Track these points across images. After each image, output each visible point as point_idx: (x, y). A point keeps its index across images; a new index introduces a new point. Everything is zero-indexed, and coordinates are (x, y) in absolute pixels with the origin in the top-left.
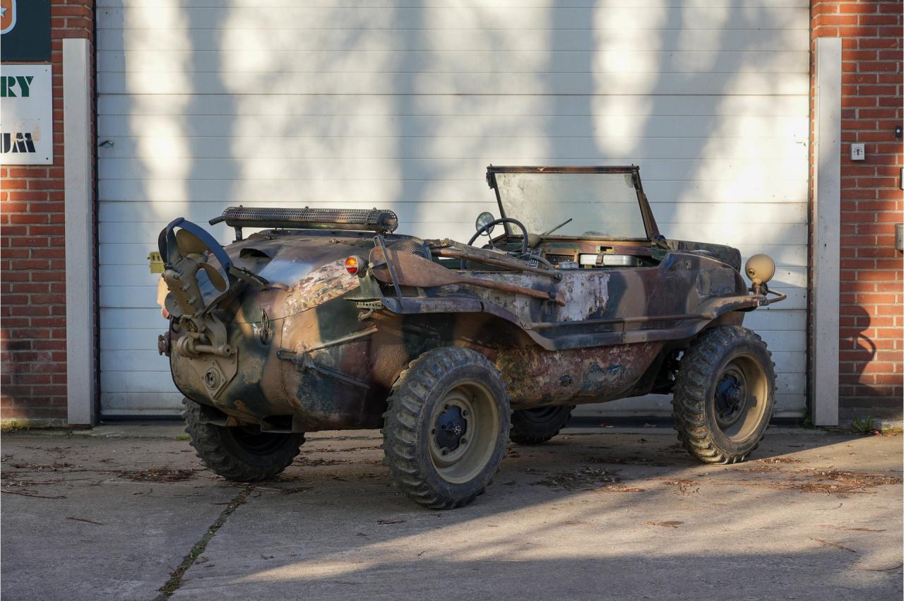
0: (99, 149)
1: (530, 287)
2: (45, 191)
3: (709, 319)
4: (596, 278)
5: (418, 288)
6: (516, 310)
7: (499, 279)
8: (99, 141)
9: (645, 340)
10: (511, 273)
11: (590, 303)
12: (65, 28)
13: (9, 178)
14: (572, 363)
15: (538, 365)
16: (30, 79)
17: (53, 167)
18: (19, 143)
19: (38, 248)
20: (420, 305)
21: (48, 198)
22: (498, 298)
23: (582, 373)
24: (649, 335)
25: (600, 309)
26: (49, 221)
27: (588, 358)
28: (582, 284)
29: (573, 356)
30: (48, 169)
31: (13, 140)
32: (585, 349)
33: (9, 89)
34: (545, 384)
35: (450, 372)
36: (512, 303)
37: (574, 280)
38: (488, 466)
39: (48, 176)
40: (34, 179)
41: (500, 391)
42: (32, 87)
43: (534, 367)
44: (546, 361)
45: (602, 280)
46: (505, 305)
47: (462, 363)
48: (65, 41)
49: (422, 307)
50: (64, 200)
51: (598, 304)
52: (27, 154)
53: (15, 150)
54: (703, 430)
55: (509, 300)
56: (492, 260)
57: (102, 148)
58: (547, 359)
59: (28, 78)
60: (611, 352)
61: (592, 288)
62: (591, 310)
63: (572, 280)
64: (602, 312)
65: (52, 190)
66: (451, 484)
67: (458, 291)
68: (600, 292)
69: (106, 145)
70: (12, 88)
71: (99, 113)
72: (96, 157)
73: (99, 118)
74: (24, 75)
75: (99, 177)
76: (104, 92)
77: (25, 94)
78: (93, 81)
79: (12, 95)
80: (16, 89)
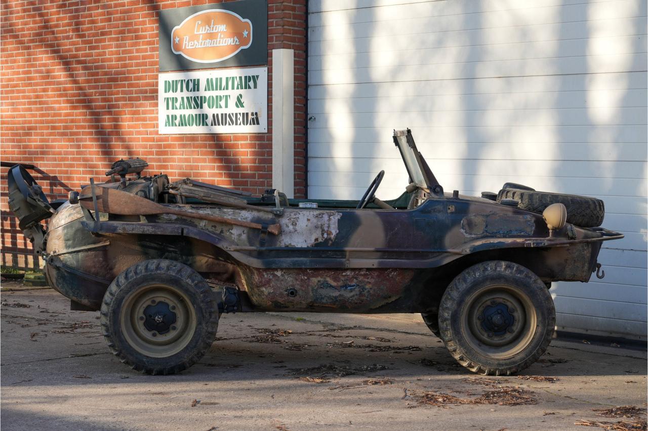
1: (249, 220)
2: (264, 150)
3: (461, 254)
4: (326, 217)
5: (140, 216)
6: (233, 236)
7: (217, 212)
8: (309, 117)
9: (374, 267)
10: (232, 209)
11: (317, 234)
12: (274, 42)
13: (249, 142)
14: (297, 280)
15: (259, 279)
16: (257, 77)
17: (268, 135)
19: (261, 187)
20: (117, 227)
21: (266, 155)
22: (215, 227)
23: (310, 288)
24: (380, 263)
25: (327, 240)
26: (266, 170)
27: (316, 276)
28: (308, 220)
29: (299, 274)
30: (266, 135)
31: (250, 117)
32: (311, 269)
34: (269, 293)
35: (138, 276)
36: (229, 231)
37: (301, 216)
38: (187, 348)
39: (266, 140)
40: (260, 142)
41: (194, 294)
42: (258, 82)
43: (256, 280)
44: (266, 276)
45: (332, 217)
46: (222, 232)
47: (152, 271)
48: (274, 51)
49: (118, 228)
50: (272, 156)
51: (325, 236)
52: (256, 126)
53: (250, 124)
54: (452, 344)
55: (225, 228)
56: (207, 198)
57: (310, 121)
58: (267, 275)
59: (257, 76)
60: (344, 274)
61: (319, 223)
62: (316, 240)
63: (297, 216)
64: (330, 242)
65: (267, 150)
66: (147, 357)
67: (176, 220)
68: (329, 227)
69: (312, 120)
70: (249, 83)
71: (309, 98)
72: (306, 128)
73: (309, 101)
74: (255, 75)
75: (309, 141)
76: (311, 84)
77: (255, 87)
78: (305, 76)
79: (250, 88)
80: (251, 84)
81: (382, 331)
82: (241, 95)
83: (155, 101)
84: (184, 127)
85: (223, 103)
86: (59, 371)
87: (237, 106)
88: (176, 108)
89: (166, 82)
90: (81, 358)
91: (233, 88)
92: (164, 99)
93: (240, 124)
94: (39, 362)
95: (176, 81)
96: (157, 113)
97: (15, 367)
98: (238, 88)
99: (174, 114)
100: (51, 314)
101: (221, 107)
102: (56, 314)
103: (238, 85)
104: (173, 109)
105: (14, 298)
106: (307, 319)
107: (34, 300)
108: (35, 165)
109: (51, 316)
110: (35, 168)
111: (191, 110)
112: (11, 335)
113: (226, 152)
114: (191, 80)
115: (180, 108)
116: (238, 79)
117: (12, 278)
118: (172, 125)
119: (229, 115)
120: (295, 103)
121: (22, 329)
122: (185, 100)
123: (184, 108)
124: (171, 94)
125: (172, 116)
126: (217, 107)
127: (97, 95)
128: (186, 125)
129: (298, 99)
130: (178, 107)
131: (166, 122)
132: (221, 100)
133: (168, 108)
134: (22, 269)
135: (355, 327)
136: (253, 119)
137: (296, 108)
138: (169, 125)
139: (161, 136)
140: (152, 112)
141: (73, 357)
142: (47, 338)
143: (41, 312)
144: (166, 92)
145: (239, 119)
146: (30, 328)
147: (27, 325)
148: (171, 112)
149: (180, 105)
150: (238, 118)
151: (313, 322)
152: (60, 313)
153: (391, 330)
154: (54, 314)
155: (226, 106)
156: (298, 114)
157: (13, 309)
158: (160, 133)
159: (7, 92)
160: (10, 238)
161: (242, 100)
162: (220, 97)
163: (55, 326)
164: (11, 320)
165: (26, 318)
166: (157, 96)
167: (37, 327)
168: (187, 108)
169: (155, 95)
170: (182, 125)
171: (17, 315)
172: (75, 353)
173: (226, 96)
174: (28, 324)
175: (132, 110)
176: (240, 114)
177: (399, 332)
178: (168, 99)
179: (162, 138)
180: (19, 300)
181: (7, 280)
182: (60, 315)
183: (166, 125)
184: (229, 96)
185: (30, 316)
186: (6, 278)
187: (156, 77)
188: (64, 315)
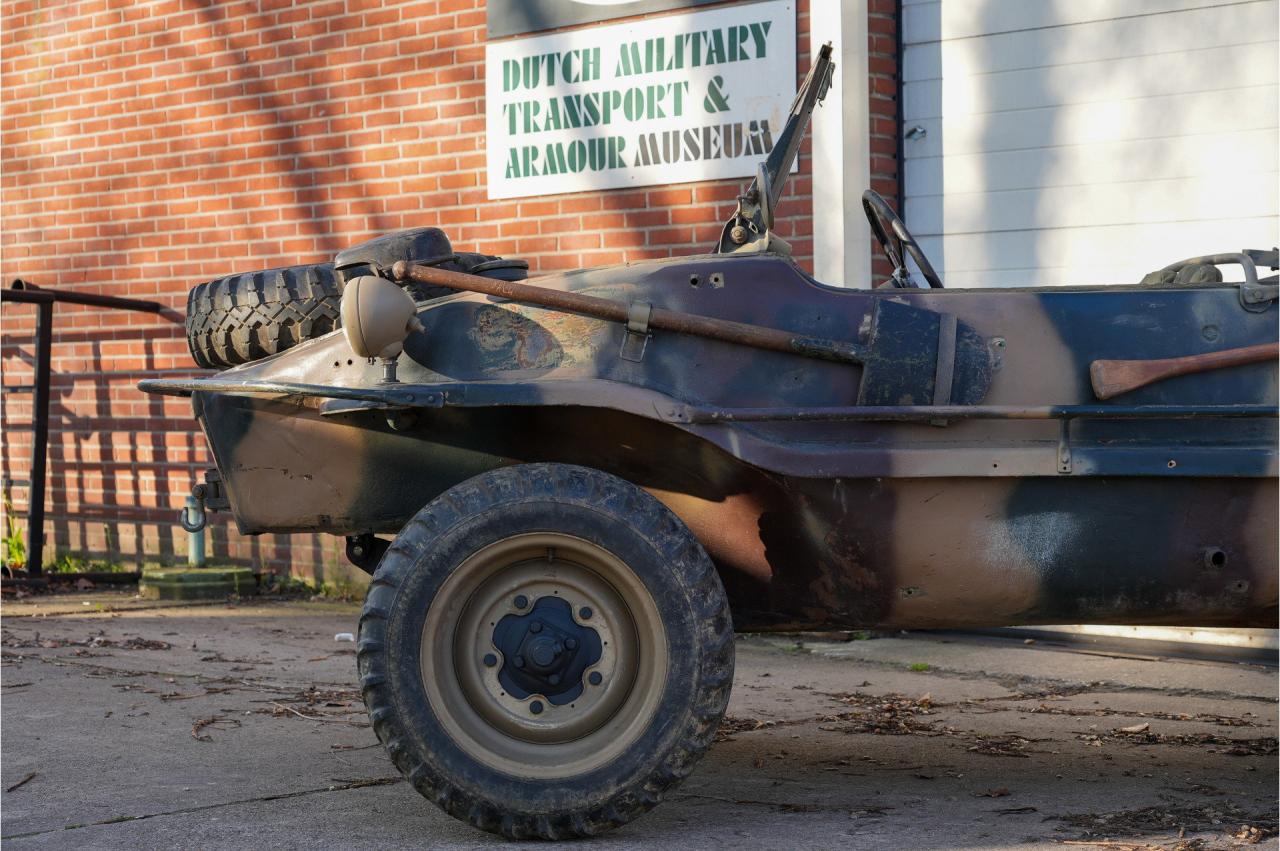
0: (906, 142)
2: (789, 219)
8: (906, 129)
16: (767, 26)
17: (798, 178)
18: (752, 138)
21: (794, 232)
31: (746, 133)
33: (741, 48)
39: (793, 192)
42: (769, 40)
50: (813, 233)
52: (764, 156)
53: (748, 153)
57: (910, 140)
59: (764, 24)
65: (798, 218)
69: (916, 136)
70: (744, 45)
71: (905, 79)
72: (899, 158)
73: (905, 88)
74: (759, 21)
75: (907, 192)
76: (912, 41)
77: (761, 53)
78: (894, 22)
79: (744, 56)
80: (750, 45)
81: (1182, 695)
82: (719, 80)
83: (477, 116)
84: (559, 175)
85: (667, 104)
86: (316, 838)
87: (709, 108)
88: (537, 129)
89: (506, 63)
90: (369, 790)
91: (696, 62)
92: (502, 109)
93: (718, 156)
94: (242, 808)
95: (536, 59)
96: (484, 147)
97: (172, 827)
98: (710, 61)
99: (530, 145)
100: (235, 665)
101: (661, 115)
102: (249, 666)
103: (710, 52)
104: (527, 130)
105: (122, 628)
106: (943, 667)
107: (178, 631)
108: (162, 302)
109: (236, 669)
110: (162, 310)
111: (577, 129)
112: (132, 722)
113: (676, 232)
114: (577, 53)
115: (547, 128)
116: (710, 36)
117: (110, 582)
118: (526, 174)
119: (687, 134)
120: (871, 92)
121: (165, 706)
122: (561, 105)
123: (558, 126)
124: (521, 94)
125: (526, 150)
126: (651, 116)
127: (321, 113)
128: (564, 170)
129: (878, 79)
130: (542, 125)
131: (509, 168)
132: (660, 98)
133: (513, 131)
134: (130, 558)
135: (1095, 685)
136: (755, 140)
137: (875, 106)
138: (517, 175)
139: (495, 204)
140: (467, 144)
141: (341, 788)
142: (243, 731)
143: (205, 660)
144: (506, 89)
145: (715, 142)
146: (184, 703)
147: (176, 694)
148: (522, 140)
149: (548, 119)
150: (712, 139)
151: (964, 676)
152: (258, 662)
153: (1211, 693)
154: (242, 666)
155: (678, 111)
156: (879, 121)
157: (127, 654)
158: (490, 197)
159: (89, 128)
160: (101, 485)
161: (723, 92)
162: (661, 89)
163: (257, 697)
164: (128, 681)
165: (169, 676)
166: (482, 104)
167: (205, 700)
168: (567, 126)
169: (476, 99)
170: (554, 171)
171: (142, 669)
172: (343, 777)
173: (678, 86)
174: (179, 691)
175: (415, 146)
176: (717, 128)
177: (1238, 697)
178: (512, 107)
179: (498, 208)
180: (137, 631)
181: (95, 588)
182: (259, 667)
183: (508, 176)
184: (686, 84)
185: (177, 671)
186: (94, 582)
187: (481, 55)
188: (268, 667)
